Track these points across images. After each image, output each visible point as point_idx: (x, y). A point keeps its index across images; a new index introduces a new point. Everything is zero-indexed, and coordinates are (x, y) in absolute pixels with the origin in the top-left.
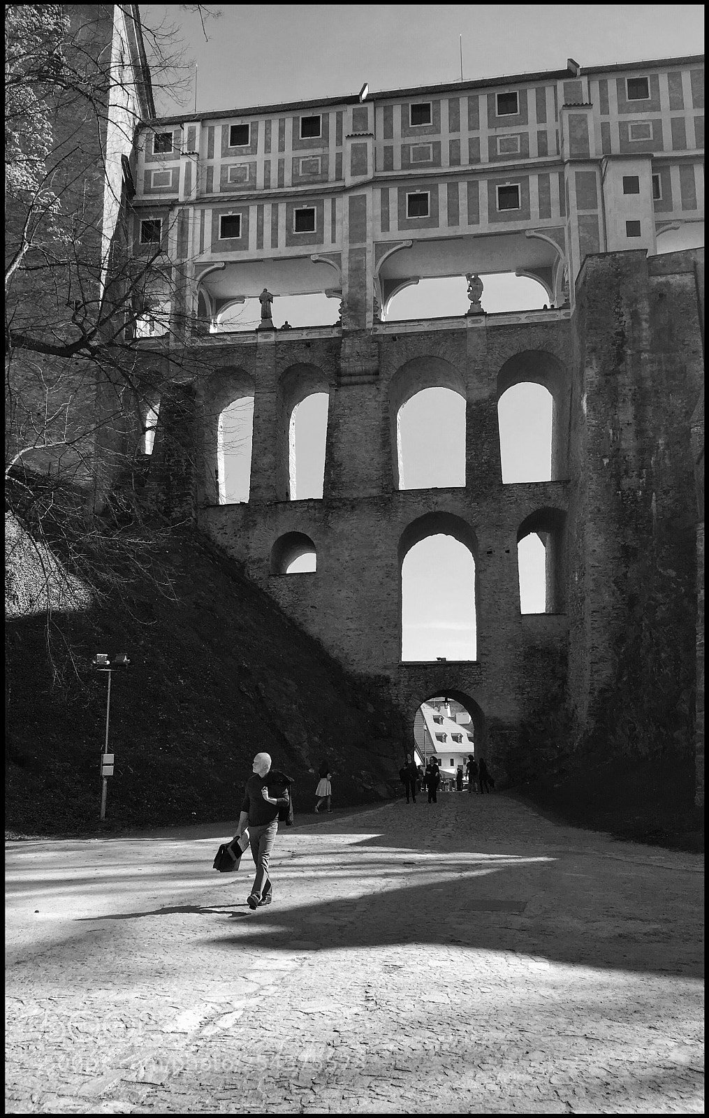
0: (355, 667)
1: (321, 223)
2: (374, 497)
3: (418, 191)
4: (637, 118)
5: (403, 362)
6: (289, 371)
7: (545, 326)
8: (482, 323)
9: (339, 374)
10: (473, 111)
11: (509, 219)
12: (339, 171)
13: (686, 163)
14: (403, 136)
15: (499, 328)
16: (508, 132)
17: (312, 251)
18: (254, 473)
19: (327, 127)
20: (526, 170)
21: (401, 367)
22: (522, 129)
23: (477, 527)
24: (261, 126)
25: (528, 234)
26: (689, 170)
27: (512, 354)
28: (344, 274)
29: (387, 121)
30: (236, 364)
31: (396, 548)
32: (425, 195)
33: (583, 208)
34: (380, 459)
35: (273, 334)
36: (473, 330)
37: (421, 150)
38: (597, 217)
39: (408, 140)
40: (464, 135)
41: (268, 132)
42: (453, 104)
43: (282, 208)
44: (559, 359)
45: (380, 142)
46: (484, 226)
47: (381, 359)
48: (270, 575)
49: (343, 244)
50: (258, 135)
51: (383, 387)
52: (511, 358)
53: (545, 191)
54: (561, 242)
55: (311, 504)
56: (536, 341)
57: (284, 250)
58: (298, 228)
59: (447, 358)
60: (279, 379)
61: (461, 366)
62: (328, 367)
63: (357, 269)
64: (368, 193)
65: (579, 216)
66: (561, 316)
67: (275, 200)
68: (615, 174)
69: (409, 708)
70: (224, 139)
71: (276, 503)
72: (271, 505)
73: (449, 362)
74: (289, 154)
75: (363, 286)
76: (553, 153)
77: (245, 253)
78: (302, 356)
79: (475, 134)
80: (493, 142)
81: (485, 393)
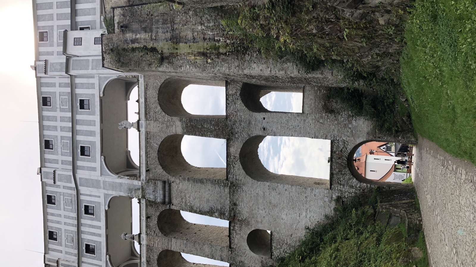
0: (330, 216)
1: (91, 202)
2: (230, 191)
3: (79, 151)
4: (56, 37)
5: (160, 167)
6: (161, 229)
7: (146, 89)
8: (143, 122)
9: (164, 203)
10: (49, 119)
11: (94, 104)
12: (71, 188)
13: (74, 13)
14: (58, 155)
15: (146, 114)
16: (58, 102)
17: (103, 208)
18: (213, 257)
19: (52, 192)
20: (72, 94)
21: (163, 168)
22: (58, 95)
23: (249, 135)
24: (50, 224)
25: (102, 95)
26: (78, 12)
27: (159, 108)
28: (114, 193)
29: (51, 161)
30: (156, 257)
31: (259, 182)
32: (81, 147)
33: (88, 66)
34: (209, 186)
35: (142, 235)
36: (146, 128)
37: (64, 146)
38: (93, 60)
39: (60, 153)
40: (59, 124)
41: (52, 221)
42: (45, 128)
43: (83, 221)
44: (164, 82)
45: (59, 166)
46: (97, 118)
47: (158, 179)
48: (271, 258)
49: (101, 192)
50: (53, 226)
51: (172, 179)
52: (161, 108)
53: (83, 86)
54: (106, 78)
55: (232, 228)
56: (153, 94)
57: (102, 224)
58: (93, 214)
59: (159, 143)
60: (165, 235)
61: (164, 136)
62: (160, 208)
63: (113, 186)
64: (78, 176)
65: (92, 69)
66: (141, 81)
67: (79, 225)
68: (72, 50)
69: (358, 186)
70: (54, 244)
71: (230, 247)
72: (231, 251)
73: (162, 142)
74: (62, 212)
75: (121, 184)
76: (68, 81)
77: (102, 244)
78: (154, 221)
79: (59, 119)
80: (62, 110)
81: (178, 123)
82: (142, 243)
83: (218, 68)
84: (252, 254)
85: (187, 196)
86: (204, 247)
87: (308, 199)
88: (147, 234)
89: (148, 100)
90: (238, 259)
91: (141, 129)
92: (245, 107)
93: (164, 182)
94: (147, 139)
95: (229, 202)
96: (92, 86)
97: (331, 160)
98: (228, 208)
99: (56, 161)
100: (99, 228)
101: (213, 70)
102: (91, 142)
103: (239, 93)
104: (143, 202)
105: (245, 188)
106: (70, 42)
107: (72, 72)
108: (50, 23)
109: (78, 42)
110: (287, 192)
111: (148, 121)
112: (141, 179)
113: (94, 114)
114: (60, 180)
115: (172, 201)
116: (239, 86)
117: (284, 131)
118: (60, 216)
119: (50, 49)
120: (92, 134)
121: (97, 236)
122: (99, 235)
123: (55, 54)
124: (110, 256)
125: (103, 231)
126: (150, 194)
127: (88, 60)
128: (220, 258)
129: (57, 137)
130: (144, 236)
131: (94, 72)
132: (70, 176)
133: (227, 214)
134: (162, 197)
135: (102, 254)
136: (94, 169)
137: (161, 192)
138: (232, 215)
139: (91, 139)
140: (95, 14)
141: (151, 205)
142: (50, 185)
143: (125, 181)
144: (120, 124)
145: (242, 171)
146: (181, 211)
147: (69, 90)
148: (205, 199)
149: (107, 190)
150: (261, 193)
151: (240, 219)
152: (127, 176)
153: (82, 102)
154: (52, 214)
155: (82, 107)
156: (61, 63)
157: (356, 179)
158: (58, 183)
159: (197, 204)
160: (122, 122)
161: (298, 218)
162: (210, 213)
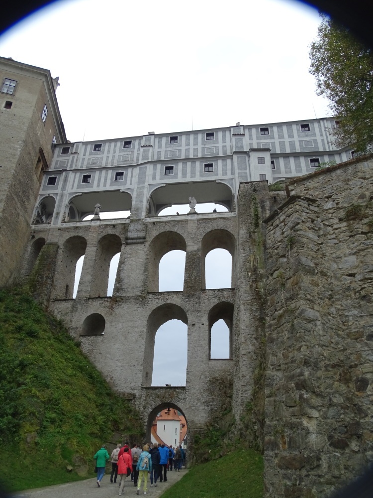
0: (118, 388)
1: (126, 177)
2: (138, 296)
3: (169, 165)
4: (264, 142)
5: (158, 233)
6: (104, 238)
7: (224, 218)
8: (196, 217)
9: (127, 239)
10: (196, 139)
11: (209, 176)
12: (138, 160)
13: (286, 156)
14: (166, 148)
15: (203, 219)
16: (210, 146)
17: (121, 188)
18: (81, 284)
19: (134, 145)
20: (217, 158)
21: (157, 236)
22: (216, 145)
23: (187, 311)
24: (107, 145)
25: (217, 182)
26: (287, 159)
27: (209, 230)
28: (134, 197)
29: (160, 142)
30: (80, 235)
31: (146, 322)
32: (173, 167)
33: (241, 170)
34: (142, 277)
35: (99, 221)
36: (191, 220)
37: (173, 152)
38: (247, 173)
39: (167, 149)
40: (192, 147)
41: (109, 146)
42: (188, 136)
43: (110, 172)
44: (231, 233)
45: (156, 149)
46: (198, 178)
47: (147, 232)
48: (80, 336)
49: (135, 185)
50: (106, 147)
51: (147, 244)
52: (208, 233)
53: (225, 165)
54: (232, 185)
55: (106, 299)
56: (220, 225)
57: (108, 188)
58: (116, 179)
59: (178, 232)
60: (99, 241)
61: (185, 236)
62: (122, 236)
63: (140, 195)
64: (148, 166)
65: (239, 173)
66: (232, 214)
67: (107, 169)
68: (254, 156)
69: (145, 413)
70: (91, 149)
71: (89, 299)
72: (86, 300)
73: (179, 234)
74: (117, 154)
75: (142, 201)
76: (229, 153)
77: (92, 189)
78: (111, 231)
79: (196, 147)
80: (203, 149)
81: (196, 248)
82: (93, 222)
83: (244, 281)
84: (84, 319)
85: (133, 258)
86: (90, 276)
87: (132, 367)
88: (100, 226)
89: (215, 221)
90: (79, 307)
91: (189, 216)
92: (212, 306)
93: (144, 238)
94: (182, 221)
95: (128, 295)
96: (225, 173)
97: (168, 387)
98: (124, 295)
99: (160, 147)
100: (105, 185)
101: (243, 277)
102: (177, 174)
103: (225, 301)
104: (128, 221)
105: (141, 309)
106: (261, 154)
107: (235, 157)
108: (276, 136)
109: (261, 161)
110: (138, 347)
111: (196, 221)
112: (147, 218)
113: (201, 176)
114: (144, 151)
115: (128, 246)
116: (231, 300)
117: (192, 342)
118: (114, 152)
119: (254, 136)
120: (184, 174)
121: (98, 183)
122: (98, 186)
123: (251, 142)
124: (81, 195)
125: (102, 189)
126: (134, 226)
127: (246, 169)
128: (80, 290)
129: (181, 146)
130: (98, 223)
131: (237, 175)
132: (148, 159)
133: (118, 294)
134: (132, 237)
135: (82, 189)
136: (154, 178)
137: (136, 236)
138: (118, 299)
139: (180, 174)
140: (286, 173)
141: (124, 228)
142: (140, 143)
143: (145, 205)
144: (193, 198)
145: (155, 307)
146: (119, 254)
147: (221, 154)
148: (130, 274)
149: (137, 190)
150: (137, 324)
151: (114, 306)
152: (150, 206)
153: (211, 165)
154: (115, 146)
155: (206, 166)
156: (242, 147)
157: (151, 412)
158: (142, 149)
159: (126, 267)
160: (195, 200)
161: (116, 359)
162: (119, 280)
